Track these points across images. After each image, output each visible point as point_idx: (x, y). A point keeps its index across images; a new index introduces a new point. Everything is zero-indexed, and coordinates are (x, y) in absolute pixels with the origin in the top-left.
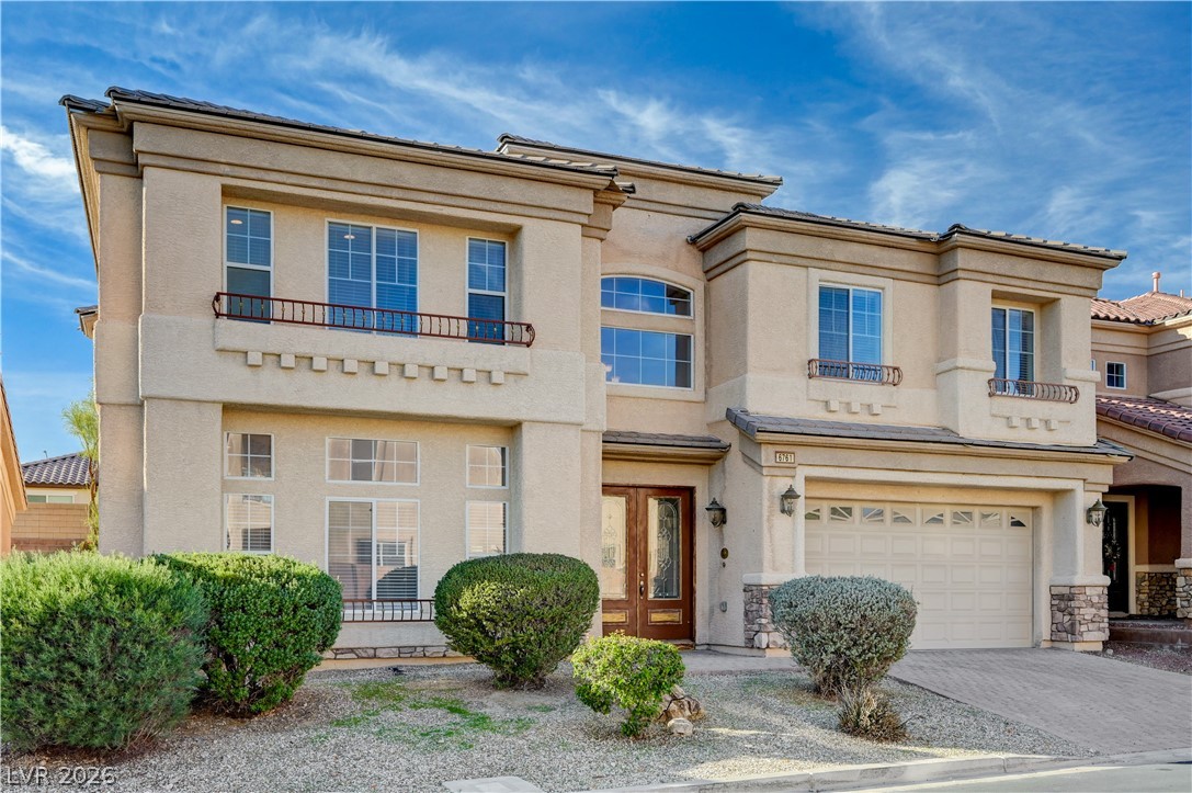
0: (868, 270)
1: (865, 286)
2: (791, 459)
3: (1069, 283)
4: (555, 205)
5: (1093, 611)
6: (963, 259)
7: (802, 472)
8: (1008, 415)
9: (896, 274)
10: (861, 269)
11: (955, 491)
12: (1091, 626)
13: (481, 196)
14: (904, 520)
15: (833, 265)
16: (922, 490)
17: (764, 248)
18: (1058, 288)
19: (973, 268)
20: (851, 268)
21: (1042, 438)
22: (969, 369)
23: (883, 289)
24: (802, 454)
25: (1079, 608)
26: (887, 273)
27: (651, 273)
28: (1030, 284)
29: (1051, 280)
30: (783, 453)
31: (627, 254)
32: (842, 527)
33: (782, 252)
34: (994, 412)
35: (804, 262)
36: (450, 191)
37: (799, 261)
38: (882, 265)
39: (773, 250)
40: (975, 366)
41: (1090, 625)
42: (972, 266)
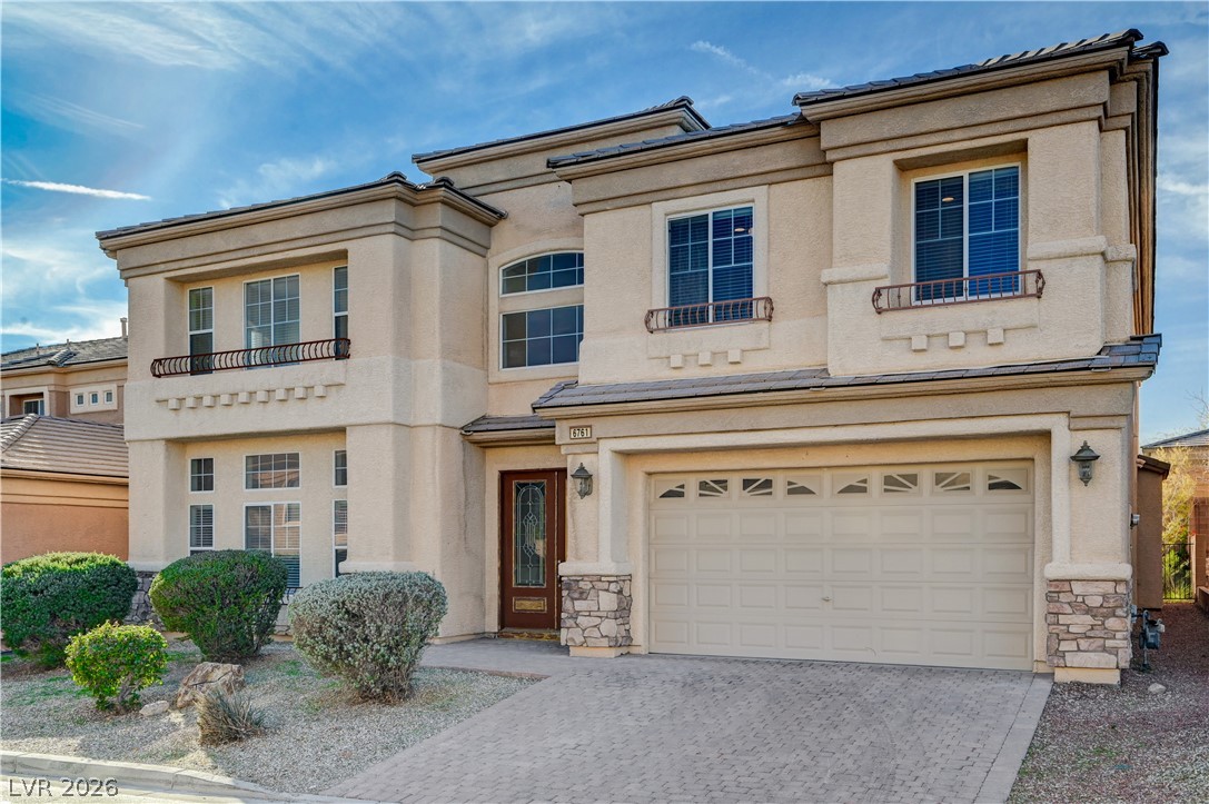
0: (730, 184)
1: (730, 204)
2: (587, 433)
3: (1034, 112)
4: (363, 224)
5: (1088, 619)
6: (831, 135)
7: (606, 447)
8: (907, 334)
9: (769, 178)
10: (719, 186)
11: (866, 448)
12: (1084, 644)
13: (309, 234)
14: (804, 491)
15: (681, 192)
16: (812, 451)
17: (594, 198)
18: (1011, 126)
19: (846, 142)
20: (707, 188)
21: (979, 358)
22: (841, 282)
23: (753, 201)
24: (600, 427)
25: (1057, 614)
26: (757, 180)
27: (557, 246)
28: (958, 135)
29: (994, 118)
30: (578, 428)
31: (538, 232)
32: (714, 503)
33: (614, 195)
34: (883, 335)
35: (645, 198)
36: (288, 237)
37: (638, 199)
38: (745, 172)
39: (602, 197)
40: (850, 276)
41: (1082, 642)
42: (845, 140)
